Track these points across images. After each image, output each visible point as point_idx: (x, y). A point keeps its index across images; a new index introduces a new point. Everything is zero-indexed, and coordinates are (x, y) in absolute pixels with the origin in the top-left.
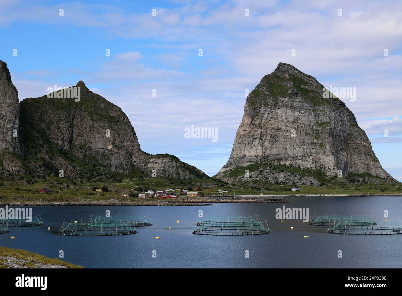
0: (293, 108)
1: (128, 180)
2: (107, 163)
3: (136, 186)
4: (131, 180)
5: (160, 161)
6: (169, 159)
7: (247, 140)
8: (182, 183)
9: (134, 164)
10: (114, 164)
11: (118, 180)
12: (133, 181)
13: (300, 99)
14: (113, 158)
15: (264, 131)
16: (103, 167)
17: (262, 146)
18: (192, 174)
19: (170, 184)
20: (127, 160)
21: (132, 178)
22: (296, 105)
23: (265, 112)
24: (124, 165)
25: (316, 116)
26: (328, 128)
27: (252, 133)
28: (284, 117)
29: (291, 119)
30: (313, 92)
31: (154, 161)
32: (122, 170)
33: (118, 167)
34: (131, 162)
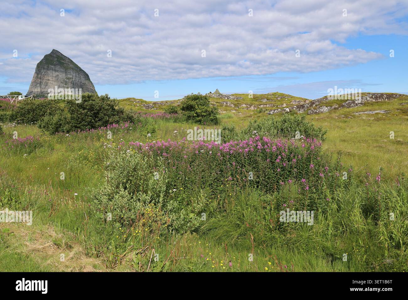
0: (55, 71)
7: (34, 84)
13: (59, 67)
15: (42, 80)
17: (41, 87)
22: (57, 69)
23: (43, 71)
25: (66, 75)
26: (71, 80)
27: (36, 81)
28: (51, 75)
29: (54, 75)
30: (66, 64)
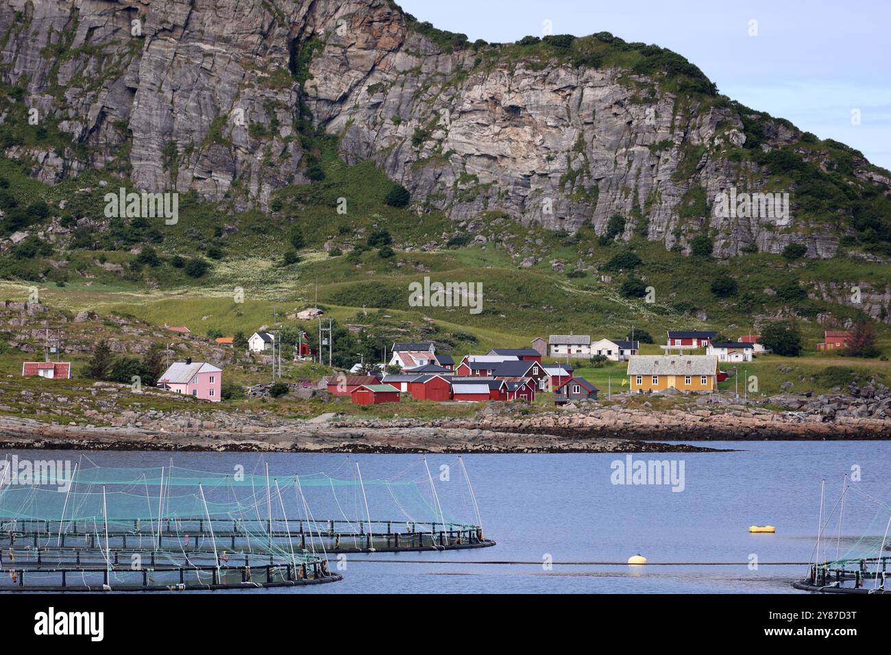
1: (266, 264)
2: (92, 115)
3: (304, 315)
4: (291, 260)
5: (546, 96)
6: (624, 81)
8: (724, 289)
9: (331, 129)
10: (156, 121)
11: (178, 263)
12: (313, 272)
14: (148, 77)
16: (59, 154)
18: (814, 209)
19: (618, 300)
20: (269, 93)
21: (299, 244)
24: (242, 138)
31: (495, 100)
32: (225, 180)
33: (189, 150)
34: (302, 109)
